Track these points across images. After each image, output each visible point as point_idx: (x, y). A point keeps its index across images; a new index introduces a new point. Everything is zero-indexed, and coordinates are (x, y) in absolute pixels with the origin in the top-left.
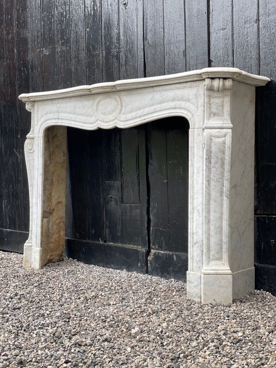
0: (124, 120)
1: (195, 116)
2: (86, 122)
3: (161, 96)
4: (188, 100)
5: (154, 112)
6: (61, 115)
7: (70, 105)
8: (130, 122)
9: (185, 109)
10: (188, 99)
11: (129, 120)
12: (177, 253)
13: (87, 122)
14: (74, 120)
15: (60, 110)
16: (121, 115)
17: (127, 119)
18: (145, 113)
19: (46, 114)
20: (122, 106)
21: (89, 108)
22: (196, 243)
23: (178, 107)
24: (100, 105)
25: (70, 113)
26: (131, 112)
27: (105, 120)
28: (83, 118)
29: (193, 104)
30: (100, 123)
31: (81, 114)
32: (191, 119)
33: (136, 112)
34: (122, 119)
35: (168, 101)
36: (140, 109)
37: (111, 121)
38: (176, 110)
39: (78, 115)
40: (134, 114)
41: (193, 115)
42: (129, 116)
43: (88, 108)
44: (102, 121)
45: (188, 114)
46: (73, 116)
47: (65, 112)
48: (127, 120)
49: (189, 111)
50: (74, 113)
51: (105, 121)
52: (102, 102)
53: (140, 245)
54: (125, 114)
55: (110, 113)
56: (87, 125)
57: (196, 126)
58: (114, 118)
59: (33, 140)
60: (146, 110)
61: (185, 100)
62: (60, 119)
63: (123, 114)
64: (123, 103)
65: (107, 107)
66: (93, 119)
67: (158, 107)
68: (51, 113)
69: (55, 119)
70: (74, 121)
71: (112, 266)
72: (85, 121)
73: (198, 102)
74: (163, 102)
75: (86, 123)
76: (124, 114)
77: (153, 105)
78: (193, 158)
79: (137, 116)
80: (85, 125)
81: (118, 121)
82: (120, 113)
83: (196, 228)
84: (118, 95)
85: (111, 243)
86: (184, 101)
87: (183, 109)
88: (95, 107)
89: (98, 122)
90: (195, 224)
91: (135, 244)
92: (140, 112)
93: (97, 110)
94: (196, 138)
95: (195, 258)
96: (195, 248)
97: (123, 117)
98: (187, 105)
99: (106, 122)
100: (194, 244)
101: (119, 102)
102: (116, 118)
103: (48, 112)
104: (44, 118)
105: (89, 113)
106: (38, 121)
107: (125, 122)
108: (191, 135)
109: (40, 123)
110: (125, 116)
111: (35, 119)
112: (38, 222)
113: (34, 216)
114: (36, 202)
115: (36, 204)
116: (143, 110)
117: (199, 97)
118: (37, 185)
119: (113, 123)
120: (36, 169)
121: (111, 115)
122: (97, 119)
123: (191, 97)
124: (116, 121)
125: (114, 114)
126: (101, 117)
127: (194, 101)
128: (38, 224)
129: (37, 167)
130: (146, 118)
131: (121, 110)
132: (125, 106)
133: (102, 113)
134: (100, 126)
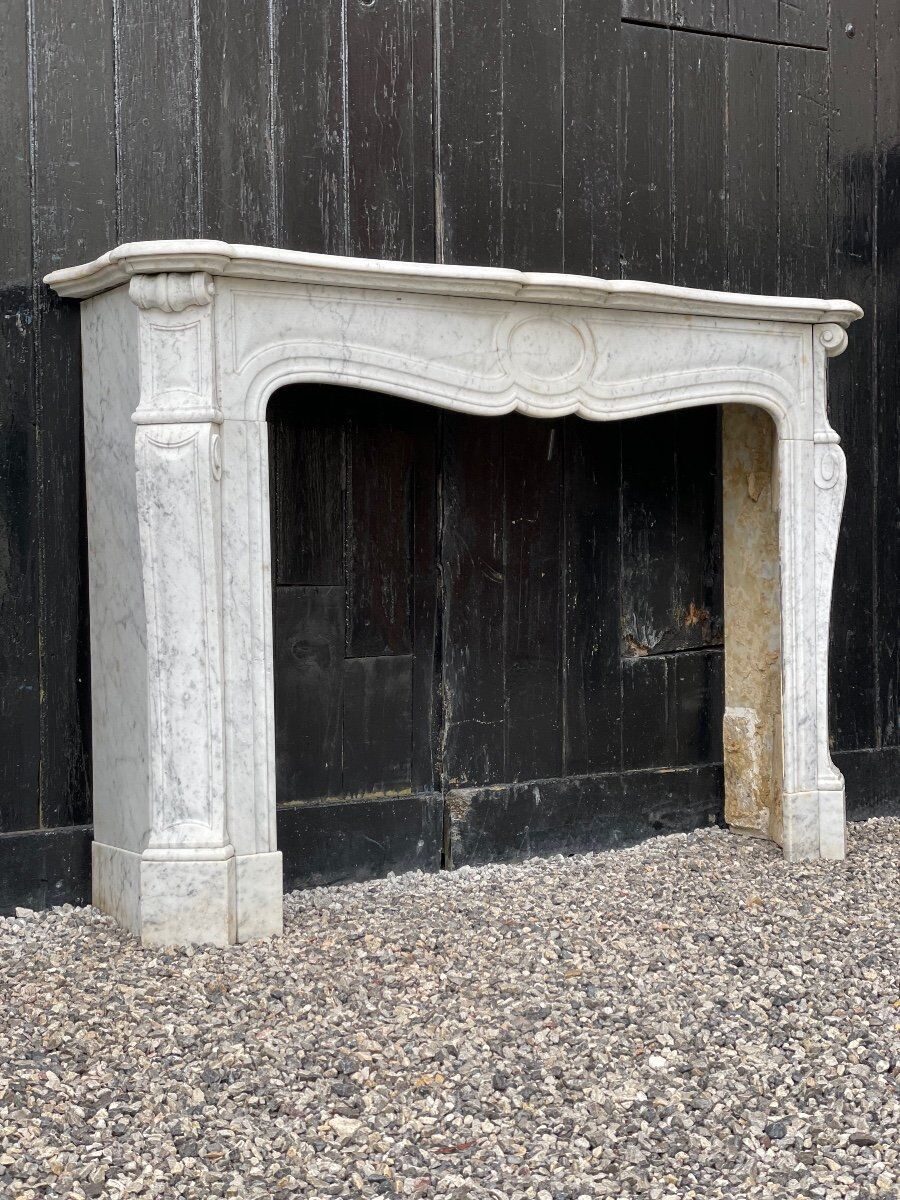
0: (608, 396)
2: (469, 385)
3: (712, 346)
4: (778, 368)
5: (691, 386)
6: (358, 350)
7: (400, 321)
8: (622, 405)
9: (773, 388)
10: (779, 365)
11: (621, 398)
12: (544, 781)
13: (475, 387)
14: (420, 372)
15: (352, 329)
16: (594, 380)
17: (615, 395)
18: (669, 384)
19: (281, 336)
20: (596, 355)
21: (480, 341)
22: (804, 721)
23: (755, 380)
24: (518, 337)
25: (395, 347)
26: (625, 375)
27: (543, 389)
28: (459, 375)
29: (788, 379)
30: (523, 396)
31: (447, 359)
33: (640, 377)
34: (598, 393)
35: (729, 362)
36: (651, 371)
37: (563, 394)
38: (751, 389)
39: (432, 359)
40: (635, 382)
41: (790, 407)
42: (622, 386)
43: (477, 343)
44: (528, 391)
45: (779, 402)
46: (416, 363)
47: (376, 342)
48: (615, 399)
49: (780, 394)
50: (417, 351)
51: (542, 392)
52: (526, 330)
53: (407, 785)
54: (605, 380)
55: (558, 370)
56: (474, 398)
57: (799, 435)
58: (573, 386)
59: (220, 428)
60: (672, 376)
61: (771, 367)
62: (351, 364)
63: (599, 379)
64: (600, 346)
65: (548, 349)
66: (496, 380)
67: (705, 372)
68: (303, 333)
69: (330, 359)
70: (419, 376)
72: (466, 382)
73: (799, 376)
74: (717, 362)
75: (470, 390)
76: (604, 377)
77: (688, 366)
78: (795, 510)
79: (649, 389)
80: (461, 396)
81: (586, 399)
82: (591, 374)
83: (805, 682)
84: (583, 319)
86: (765, 368)
87: (766, 389)
88: (503, 346)
89: (514, 393)
91: (389, 787)
92: (656, 380)
93: (509, 352)
94: (799, 462)
95: (803, 756)
96: (802, 733)
97: (602, 389)
98: (778, 379)
99: (545, 396)
100: (799, 724)
101: (588, 341)
102: (579, 387)
103: (290, 329)
104: (273, 349)
105: (479, 359)
106: (239, 357)
107: (609, 404)
108: (789, 456)
109: (248, 366)
110: (605, 384)
111: (224, 347)
112: (263, 753)
113: (240, 735)
114: (245, 678)
115: (249, 683)
116: (662, 375)
117: (801, 364)
118: (250, 609)
119: (571, 400)
120: (239, 546)
121: (561, 377)
122: (510, 381)
123: (785, 361)
124: (577, 396)
125: (573, 375)
126: (526, 378)
127: (790, 370)
128: (261, 759)
129: (246, 539)
130: (672, 398)
131: (594, 365)
132: (608, 355)
133: (527, 365)
134: (523, 407)
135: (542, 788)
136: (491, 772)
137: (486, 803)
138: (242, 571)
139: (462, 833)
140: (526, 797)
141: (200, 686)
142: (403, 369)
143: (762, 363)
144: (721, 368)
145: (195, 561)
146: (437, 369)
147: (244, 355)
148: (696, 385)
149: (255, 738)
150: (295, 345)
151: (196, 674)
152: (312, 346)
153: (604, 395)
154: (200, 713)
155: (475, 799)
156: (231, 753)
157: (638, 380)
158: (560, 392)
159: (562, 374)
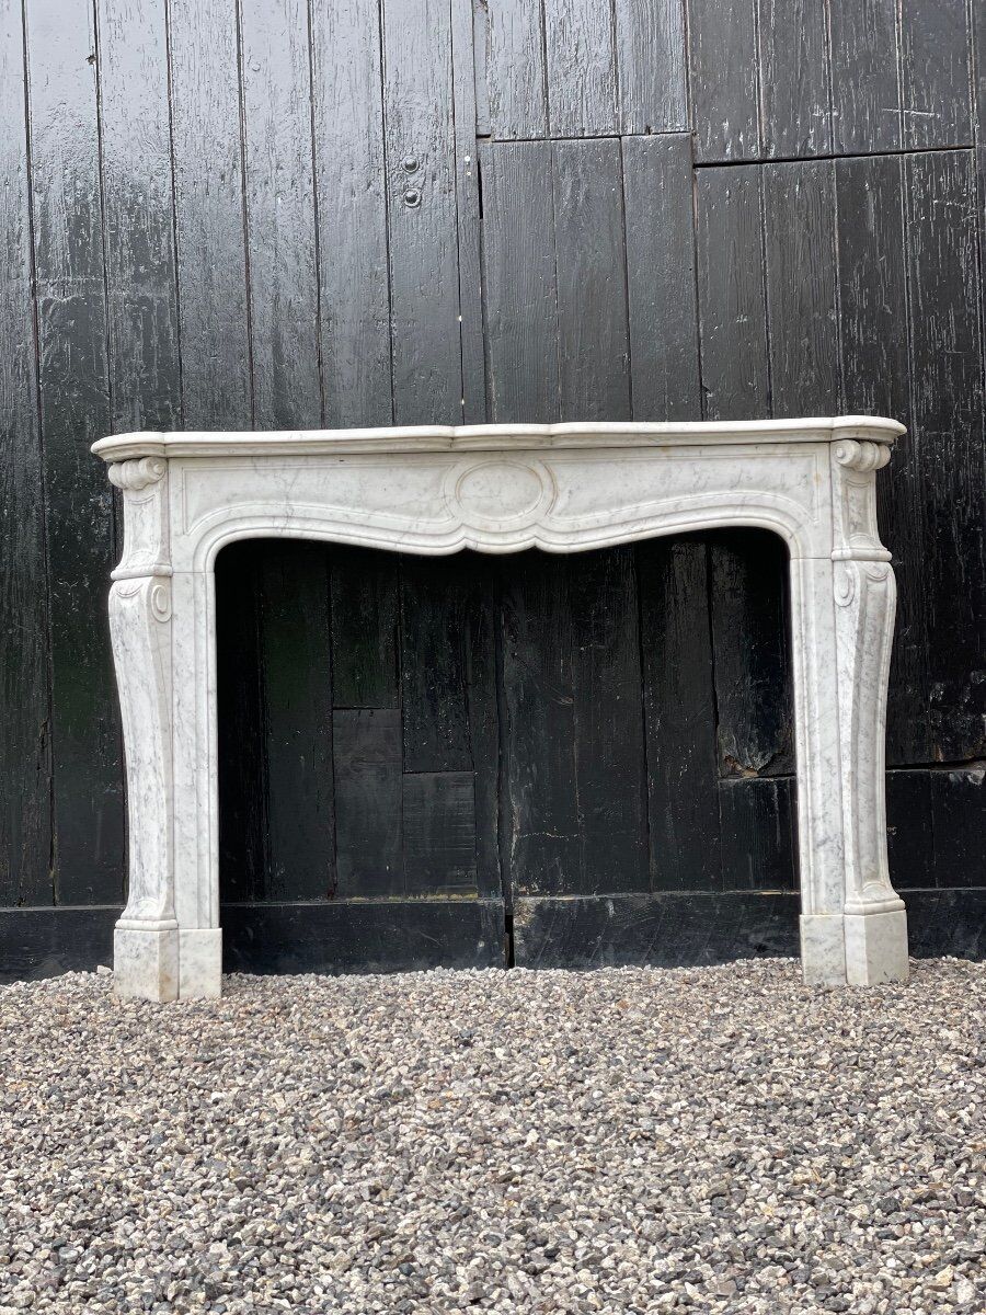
0: (569, 529)
1: (806, 528)
2: (414, 529)
3: (695, 473)
4: (784, 489)
5: (672, 513)
6: (299, 507)
7: (345, 479)
8: (586, 537)
9: (776, 510)
10: (783, 485)
11: (584, 531)
13: (420, 531)
14: (362, 522)
15: (295, 490)
16: (552, 515)
17: (577, 529)
18: (642, 514)
19: (228, 501)
20: (556, 493)
21: (426, 490)
22: (824, 842)
23: (752, 503)
24: (469, 483)
25: (338, 501)
26: (591, 508)
27: (495, 528)
28: (404, 521)
29: (797, 498)
30: (472, 535)
31: (391, 508)
32: (796, 536)
33: (608, 510)
34: (557, 528)
35: (721, 487)
36: (621, 502)
37: (518, 531)
38: (748, 512)
39: (375, 510)
40: (602, 516)
41: (799, 526)
42: (584, 520)
43: (422, 492)
44: (478, 530)
45: (784, 523)
46: (358, 514)
47: (319, 499)
48: (578, 532)
49: (785, 514)
50: (360, 503)
51: (492, 531)
52: (480, 476)
53: (473, 890)
54: (567, 514)
55: (509, 509)
56: (421, 541)
57: (812, 553)
58: (529, 523)
59: (168, 580)
60: (647, 507)
61: (774, 488)
62: (294, 520)
63: (561, 514)
64: (560, 484)
65: (500, 492)
66: (444, 523)
67: (686, 500)
68: (248, 497)
69: (274, 517)
70: (362, 525)
71: (373, 965)
72: (410, 527)
73: (812, 495)
74: (704, 489)
75: (414, 534)
76: (565, 512)
77: (667, 495)
78: (806, 629)
79: (617, 520)
80: (406, 539)
81: (543, 533)
82: (549, 511)
84: (540, 461)
85: (355, 899)
86: (767, 490)
87: (768, 511)
88: (450, 492)
89: (463, 533)
90: (819, 794)
91: (453, 891)
92: (626, 511)
93: (458, 498)
94: (811, 580)
95: (823, 878)
96: (822, 855)
97: (563, 523)
98: (782, 500)
99: (495, 534)
101: (546, 480)
102: (535, 524)
103: (236, 495)
104: (219, 513)
105: (424, 506)
106: (190, 521)
107: (570, 536)
108: (798, 574)
109: (196, 529)
110: (566, 518)
111: (176, 514)
112: (206, 845)
113: (184, 830)
114: (190, 783)
115: (194, 788)
116: (634, 506)
117: (815, 483)
118: (196, 727)
119: (526, 536)
120: (186, 675)
121: (515, 516)
122: (458, 523)
123: (791, 481)
124: (534, 531)
125: (529, 512)
126: (476, 519)
127: (800, 490)
128: (204, 851)
129: (192, 669)
130: (645, 527)
131: (553, 502)
132: (570, 492)
133: (477, 508)
134: (472, 545)
135: (615, 902)
136: (565, 882)
137: (551, 911)
138: (188, 695)
139: (525, 937)
140: (597, 909)
141: (154, 789)
142: (345, 520)
143: (762, 484)
144: (710, 494)
145: (145, 687)
146: (380, 518)
147: (194, 519)
148: (676, 513)
149: (200, 833)
150: (240, 508)
151: (152, 780)
152: (257, 507)
153: (562, 529)
154: (154, 811)
155: (539, 908)
156: (177, 845)
157: (605, 512)
158: (513, 529)
159: (517, 512)
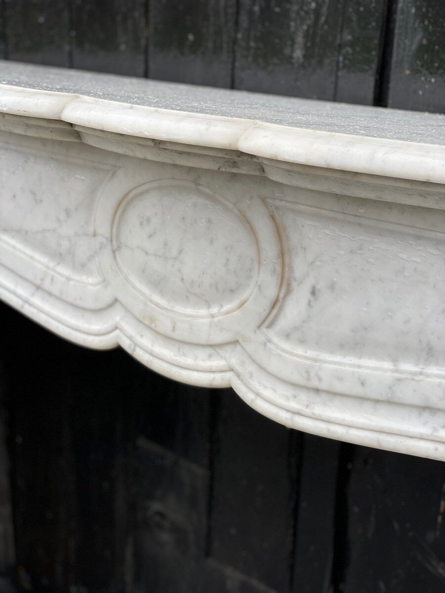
0: (297, 378)
2: (47, 285)
11: (333, 394)
13: (55, 290)
16: (271, 334)
17: (315, 383)
20: (285, 283)
21: (68, 212)
24: (133, 217)
27: (165, 326)
34: (274, 365)
37: (204, 346)
43: (63, 216)
44: (140, 321)
48: (317, 391)
51: (160, 329)
54: (302, 341)
55: (199, 296)
63: (287, 336)
64: (299, 266)
65: (180, 252)
66: (88, 287)
72: (42, 280)
75: (50, 294)
80: (37, 300)
82: (268, 321)
84: (264, 200)
88: (104, 229)
89: (116, 317)
93: (115, 244)
99: (167, 338)
101: (270, 250)
102: (236, 342)
105: (65, 244)
107: (304, 396)
110: (300, 351)
119: (217, 363)
121: (203, 312)
122: (110, 294)
124: (233, 358)
125: (228, 313)
131: (276, 304)
132: (313, 292)
133: (144, 273)
134: (127, 346)
157: (387, 365)
158: (195, 341)
159: (208, 305)
